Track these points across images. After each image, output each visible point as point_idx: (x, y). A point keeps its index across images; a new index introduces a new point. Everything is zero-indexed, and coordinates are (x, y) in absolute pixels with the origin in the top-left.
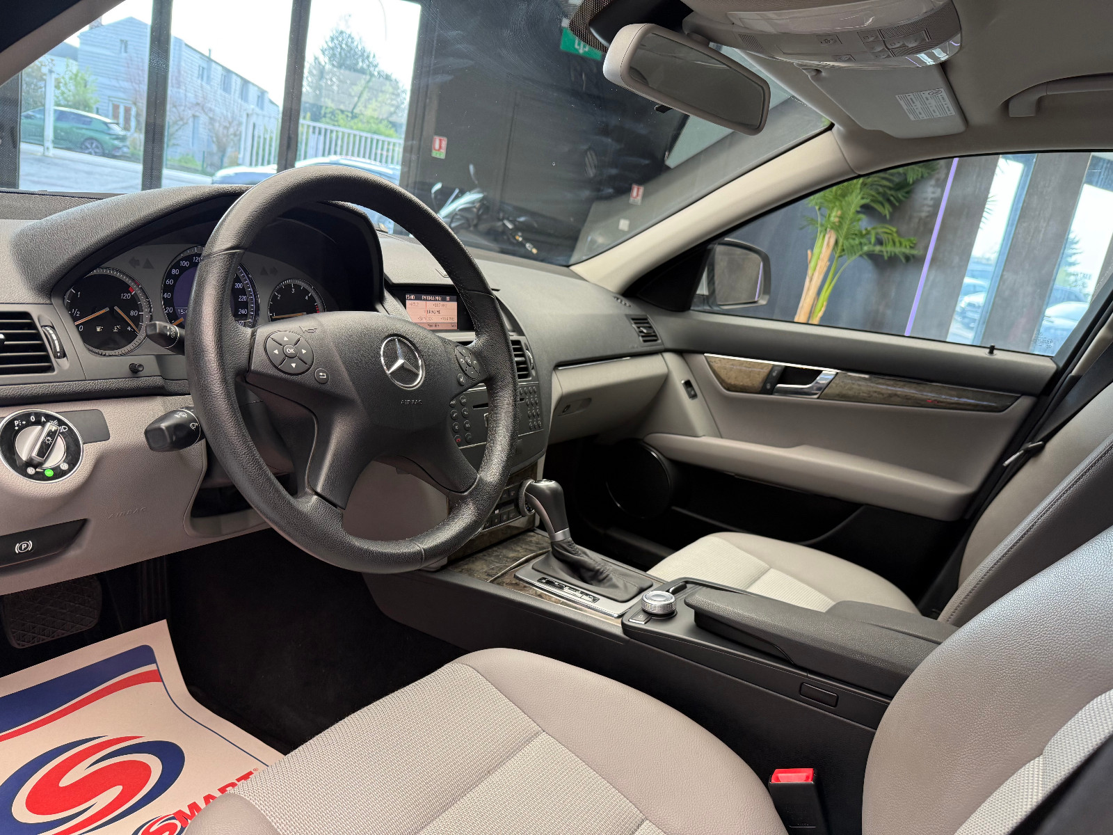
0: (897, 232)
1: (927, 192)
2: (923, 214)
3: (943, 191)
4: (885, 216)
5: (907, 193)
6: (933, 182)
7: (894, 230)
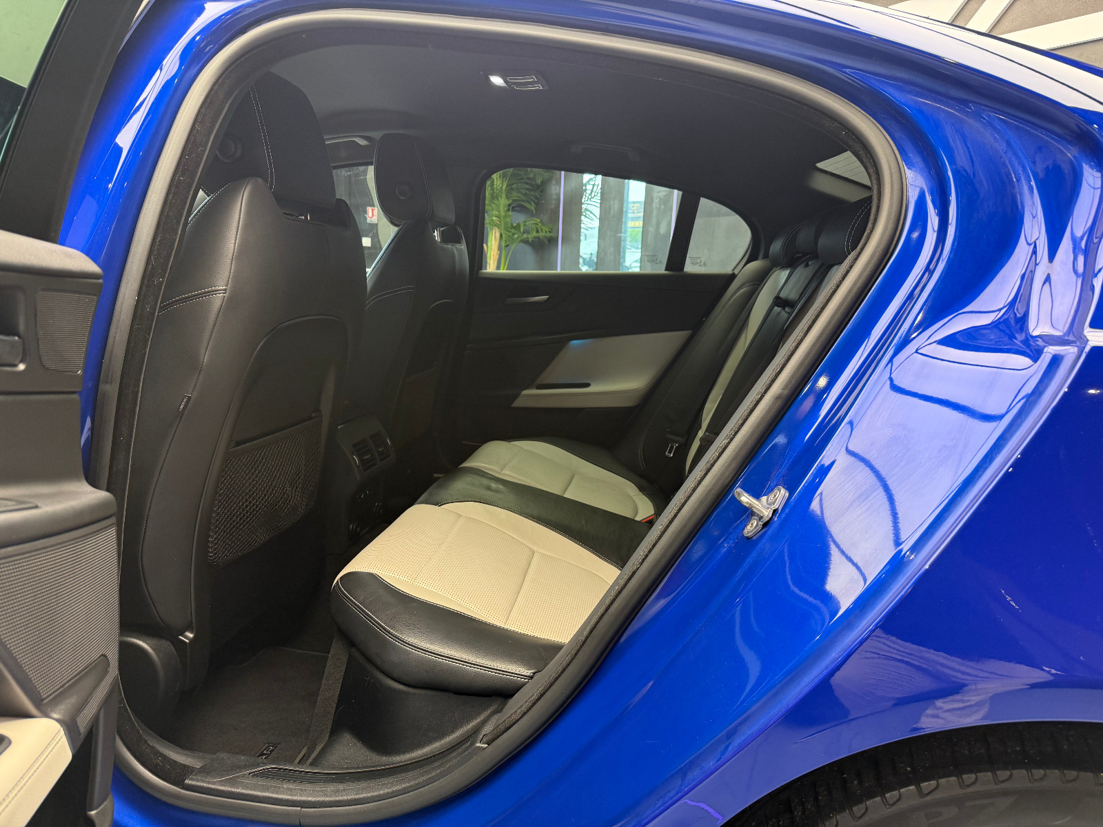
0: (541, 222)
1: (553, 189)
2: (553, 206)
3: (560, 188)
4: (533, 211)
5: (541, 192)
6: (554, 182)
7: (539, 220)
